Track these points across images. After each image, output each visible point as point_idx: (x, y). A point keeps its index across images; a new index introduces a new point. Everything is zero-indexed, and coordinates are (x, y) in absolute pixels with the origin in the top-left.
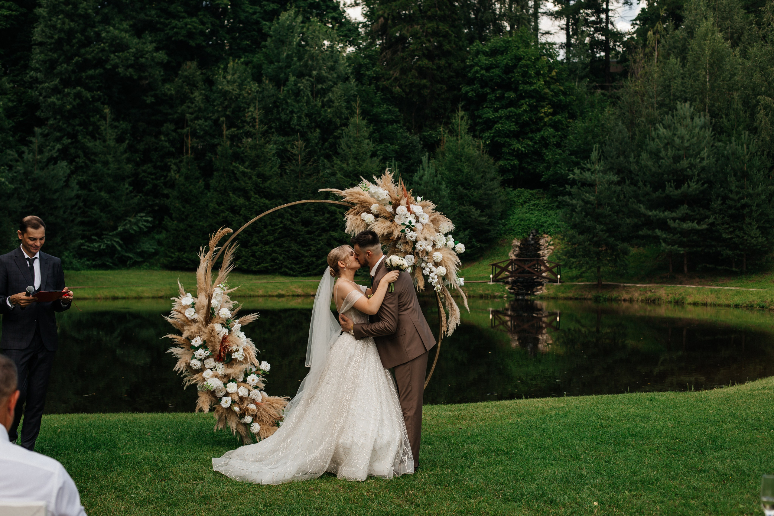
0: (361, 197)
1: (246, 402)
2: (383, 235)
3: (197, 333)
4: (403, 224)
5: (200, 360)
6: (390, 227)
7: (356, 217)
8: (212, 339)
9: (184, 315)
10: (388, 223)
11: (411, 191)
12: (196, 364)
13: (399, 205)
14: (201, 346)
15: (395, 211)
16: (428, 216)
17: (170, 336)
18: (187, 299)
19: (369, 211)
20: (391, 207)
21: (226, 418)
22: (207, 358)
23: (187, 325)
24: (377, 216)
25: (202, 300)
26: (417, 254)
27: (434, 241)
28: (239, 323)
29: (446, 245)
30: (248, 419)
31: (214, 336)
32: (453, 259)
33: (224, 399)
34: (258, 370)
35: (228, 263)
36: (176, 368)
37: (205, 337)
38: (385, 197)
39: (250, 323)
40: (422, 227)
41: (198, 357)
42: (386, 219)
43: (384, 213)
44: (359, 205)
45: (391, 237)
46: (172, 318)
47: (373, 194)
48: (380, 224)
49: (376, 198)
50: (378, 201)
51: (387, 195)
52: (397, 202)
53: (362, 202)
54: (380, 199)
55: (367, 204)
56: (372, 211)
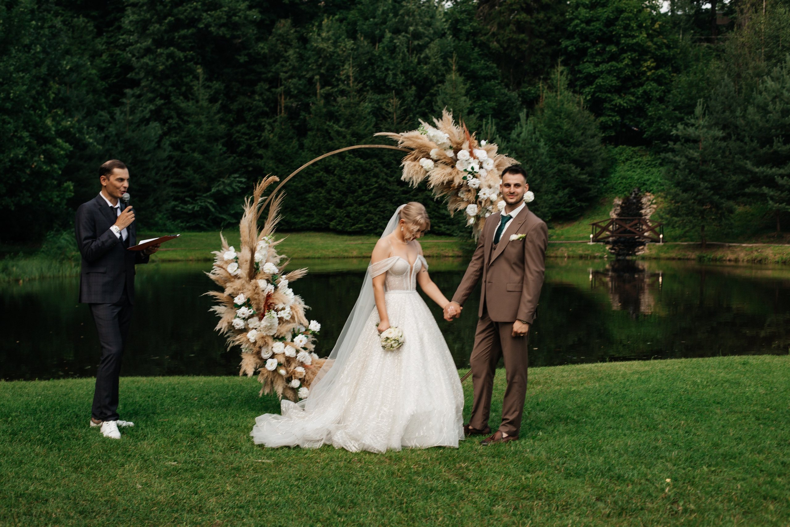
0: (419, 141)
1: (293, 365)
2: (443, 183)
3: (239, 290)
4: (465, 170)
5: (244, 319)
6: (451, 174)
7: (413, 163)
8: (256, 296)
9: (226, 271)
10: (449, 169)
11: (474, 134)
12: (239, 323)
13: (461, 149)
14: (244, 304)
15: (456, 156)
16: (491, 161)
17: (212, 293)
18: (229, 253)
19: (428, 157)
20: (452, 151)
21: (272, 382)
22: (251, 316)
23: (230, 281)
24: (435, 161)
25: (245, 253)
26: (480, 203)
28: (286, 279)
30: (295, 383)
31: (258, 294)
33: (269, 361)
34: (307, 330)
35: (274, 214)
36: (217, 328)
37: (248, 294)
38: (445, 141)
39: (298, 279)
40: (485, 174)
41: (241, 315)
42: (447, 164)
43: (445, 158)
44: (417, 150)
45: (452, 185)
46: (214, 274)
47: (432, 138)
48: (439, 171)
49: (435, 141)
50: (438, 145)
51: (447, 139)
52: (458, 146)
53: (420, 146)
54: (439, 143)
55: (425, 148)
56: (431, 157)
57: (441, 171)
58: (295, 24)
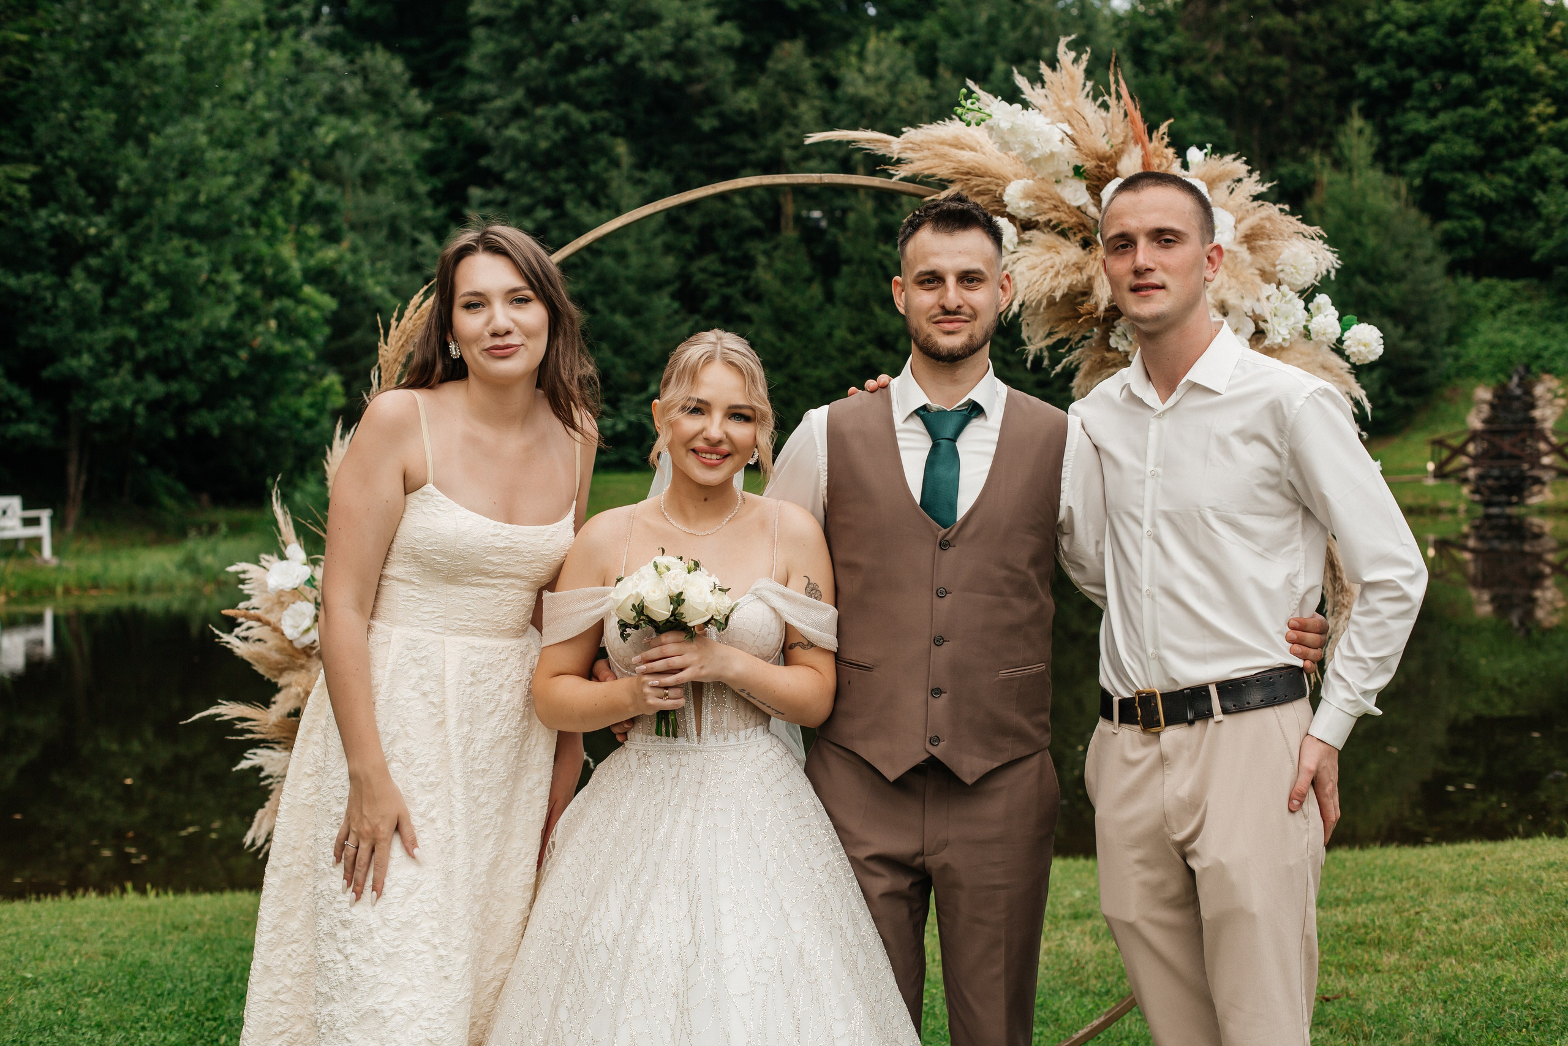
0: (966, 156)
6: (1079, 268)
9: (276, 629)
10: (1072, 252)
11: (1164, 128)
15: (1098, 202)
16: (1228, 219)
17: (229, 710)
18: (288, 568)
20: (1083, 185)
23: (290, 668)
24: (1026, 226)
29: (1309, 331)
38: (1056, 148)
42: (1063, 234)
43: (1056, 208)
44: (960, 185)
45: (1087, 306)
46: (245, 639)
47: (1007, 138)
48: (1036, 255)
49: (1018, 151)
50: (1029, 163)
51: (1062, 141)
52: (1104, 164)
53: (968, 173)
54: (1036, 155)
55: (988, 179)
56: (1008, 210)
57: (1043, 258)
58: (812, 49)
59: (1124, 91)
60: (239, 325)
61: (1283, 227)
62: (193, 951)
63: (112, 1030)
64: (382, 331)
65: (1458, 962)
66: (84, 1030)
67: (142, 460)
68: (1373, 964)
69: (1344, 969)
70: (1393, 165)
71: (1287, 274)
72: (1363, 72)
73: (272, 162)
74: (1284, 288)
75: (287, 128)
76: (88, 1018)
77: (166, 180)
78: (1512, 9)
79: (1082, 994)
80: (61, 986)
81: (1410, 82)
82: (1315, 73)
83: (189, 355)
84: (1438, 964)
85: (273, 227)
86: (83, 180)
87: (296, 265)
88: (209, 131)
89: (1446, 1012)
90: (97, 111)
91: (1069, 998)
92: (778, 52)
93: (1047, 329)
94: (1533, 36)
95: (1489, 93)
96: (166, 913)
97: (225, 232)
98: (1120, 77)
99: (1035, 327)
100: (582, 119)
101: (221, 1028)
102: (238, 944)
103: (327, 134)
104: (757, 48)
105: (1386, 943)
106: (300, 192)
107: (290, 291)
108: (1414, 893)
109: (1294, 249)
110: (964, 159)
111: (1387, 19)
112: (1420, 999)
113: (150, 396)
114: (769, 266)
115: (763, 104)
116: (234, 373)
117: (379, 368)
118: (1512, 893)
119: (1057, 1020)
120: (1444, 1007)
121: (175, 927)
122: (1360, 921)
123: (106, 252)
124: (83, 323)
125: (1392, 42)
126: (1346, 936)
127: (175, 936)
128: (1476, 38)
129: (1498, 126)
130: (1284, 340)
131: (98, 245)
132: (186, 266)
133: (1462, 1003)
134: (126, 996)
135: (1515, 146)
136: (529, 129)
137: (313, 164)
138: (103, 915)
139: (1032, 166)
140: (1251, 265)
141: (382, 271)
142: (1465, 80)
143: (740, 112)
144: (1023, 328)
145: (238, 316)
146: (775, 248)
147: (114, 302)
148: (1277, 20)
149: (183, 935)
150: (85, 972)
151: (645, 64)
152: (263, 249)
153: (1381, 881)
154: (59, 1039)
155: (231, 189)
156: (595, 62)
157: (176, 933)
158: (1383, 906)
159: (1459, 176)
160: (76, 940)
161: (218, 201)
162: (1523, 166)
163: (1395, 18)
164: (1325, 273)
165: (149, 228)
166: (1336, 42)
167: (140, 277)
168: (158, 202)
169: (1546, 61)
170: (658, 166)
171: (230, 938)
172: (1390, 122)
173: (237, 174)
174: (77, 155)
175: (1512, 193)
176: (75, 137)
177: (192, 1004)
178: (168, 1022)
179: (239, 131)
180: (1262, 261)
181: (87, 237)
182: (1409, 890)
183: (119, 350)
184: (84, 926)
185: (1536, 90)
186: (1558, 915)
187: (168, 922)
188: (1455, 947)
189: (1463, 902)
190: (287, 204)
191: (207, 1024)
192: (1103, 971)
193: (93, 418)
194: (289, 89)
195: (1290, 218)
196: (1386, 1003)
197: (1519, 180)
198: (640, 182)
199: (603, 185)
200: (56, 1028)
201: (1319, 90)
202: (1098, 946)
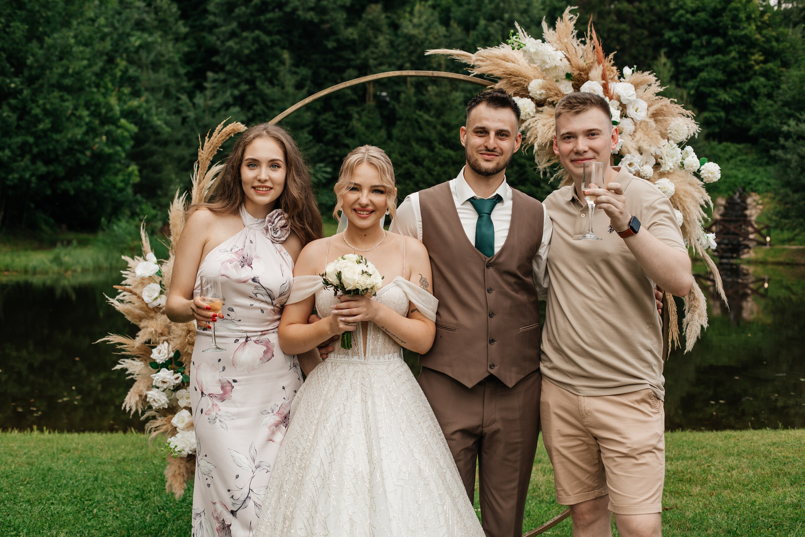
0: (510, 65)
3: (162, 334)
5: (166, 390)
9: (140, 297)
11: (611, 56)
12: (158, 398)
13: (587, 79)
14: (166, 365)
16: (644, 105)
17: (114, 339)
18: (147, 265)
19: (525, 93)
20: (570, 83)
22: (178, 387)
23: (148, 318)
24: (540, 104)
27: (656, 157)
29: (683, 165)
32: (697, 195)
37: (176, 343)
38: (558, 63)
40: (632, 128)
41: (160, 385)
43: (556, 95)
44: (504, 81)
46: (122, 301)
47: (533, 57)
48: (545, 119)
49: (539, 64)
50: (543, 71)
51: (561, 60)
52: (582, 73)
53: (510, 74)
54: (547, 67)
55: (520, 78)
56: (530, 94)
57: (549, 120)
58: (386, 9)
59: (594, 35)
60: (87, 138)
61: (673, 110)
62: (74, 463)
63: (36, 504)
64: (201, 143)
65: (731, 492)
66: (21, 503)
67: (32, 205)
68: (688, 492)
69: (673, 494)
70: (681, 82)
71: (673, 135)
72: (668, 34)
73: (107, 54)
74: (671, 142)
75: (115, 36)
76: (22, 497)
77: (52, 61)
78: (745, 6)
79: (541, 502)
80: (6, 480)
81: (692, 40)
82: (642, 34)
83: (60, 152)
84: (721, 493)
85: (106, 88)
86: (8, 59)
87: (117, 109)
88: (75, 37)
89: (728, 518)
90: (18, 24)
91: (534, 504)
92: (368, 9)
93: (547, 158)
94: (755, 20)
95: (731, 48)
96: (58, 443)
97: (81, 89)
98: (593, 28)
99: (542, 156)
100: (266, 39)
101: (94, 505)
102: (98, 461)
103: (136, 41)
104: (357, 7)
105: (694, 481)
106: (121, 70)
107: (114, 121)
108: (706, 456)
109: (677, 122)
110: (509, 66)
111: (681, 7)
112: (715, 511)
113: (39, 173)
114: (360, 120)
115: (360, 36)
116: (83, 163)
117: (198, 162)
118: (756, 458)
119: (529, 515)
120: (727, 515)
121: (63, 451)
122: (679, 469)
123: (19, 97)
124: (7, 134)
125: (683, 19)
126: (673, 477)
127: (63, 455)
128: (726, 19)
129: (734, 65)
130: (670, 169)
131: (16, 93)
132: (61, 106)
133: (736, 514)
134: (43, 486)
135: (742, 76)
136: (239, 43)
137: (128, 56)
138: (24, 443)
139: (544, 73)
140: (655, 129)
141: (161, 113)
142: (719, 41)
143: (348, 40)
144: (536, 157)
145: (86, 133)
146: (363, 110)
147: (22, 123)
148: (625, 6)
149: (68, 455)
150: (18, 473)
151: (300, 13)
152: (101, 99)
153: (688, 449)
154: (8, 508)
155: (85, 67)
156: (273, 10)
157: (64, 453)
158: (690, 461)
159: (714, 90)
160: (12, 455)
161: (78, 73)
162: (746, 86)
163: (685, 7)
164: (692, 135)
165: (42, 86)
166: (654, 18)
167: (37, 111)
168: (48, 72)
169: (760, 33)
170: (304, 65)
171: (93, 457)
172: (679, 61)
173: (89, 59)
174: (6, 46)
175: (740, 100)
176: (5, 35)
177: (77, 492)
178: (65, 501)
179: (91, 37)
180: (661, 127)
181: (9, 88)
182: (703, 454)
183: (24, 148)
184: (15, 448)
185: (754, 48)
186: (781, 470)
187: (60, 448)
188: (730, 484)
189: (732, 461)
190: (113, 76)
191: (86, 502)
192: (550, 490)
193: (8, 183)
194: (117, 17)
195: (677, 105)
196: (697, 512)
197: (744, 93)
198: (295, 73)
199: (276, 74)
200: (6, 502)
201: (644, 42)
202: (545, 477)
